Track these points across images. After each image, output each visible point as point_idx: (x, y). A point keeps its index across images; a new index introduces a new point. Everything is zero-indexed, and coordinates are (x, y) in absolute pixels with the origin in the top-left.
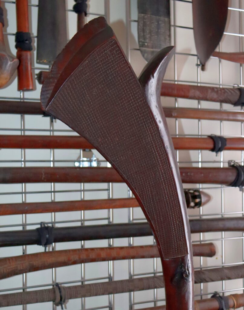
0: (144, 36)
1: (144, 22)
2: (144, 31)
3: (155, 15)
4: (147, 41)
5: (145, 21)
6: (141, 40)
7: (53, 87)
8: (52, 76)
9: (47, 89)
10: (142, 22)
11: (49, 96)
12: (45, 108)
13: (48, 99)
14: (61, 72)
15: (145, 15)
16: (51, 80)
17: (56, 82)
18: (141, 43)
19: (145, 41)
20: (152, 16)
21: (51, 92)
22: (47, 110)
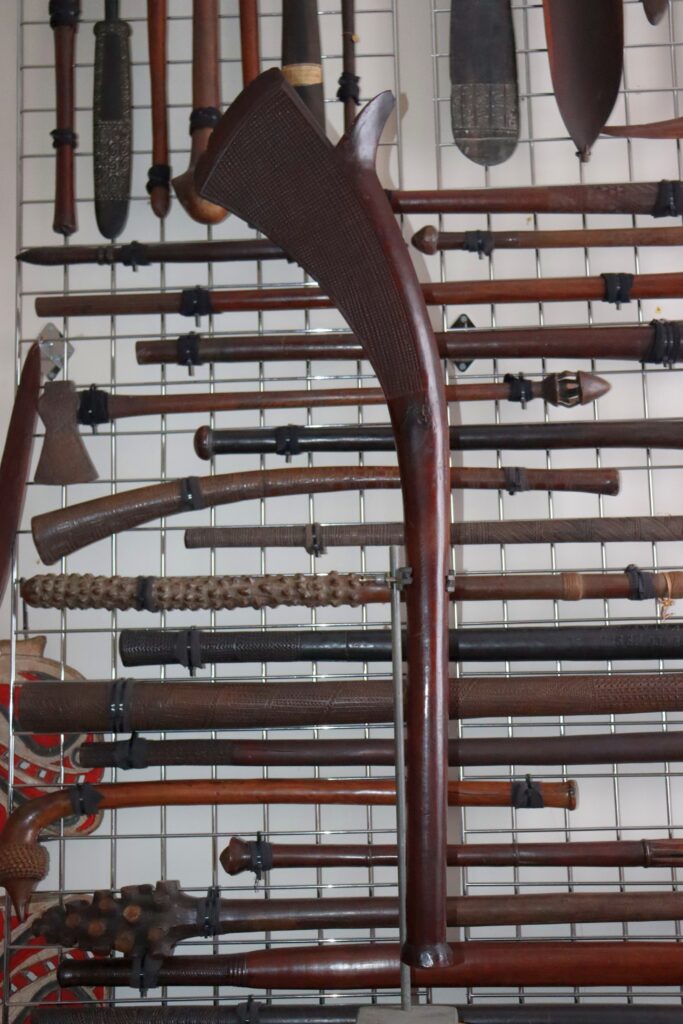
0: (462, 118)
1: (462, 97)
2: (462, 111)
4: (469, 126)
5: (463, 94)
6: (457, 126)
10: (459, 97)
15: (463, 85)
18: (456, 132)
19: (465, 127)
20: (478, 85)
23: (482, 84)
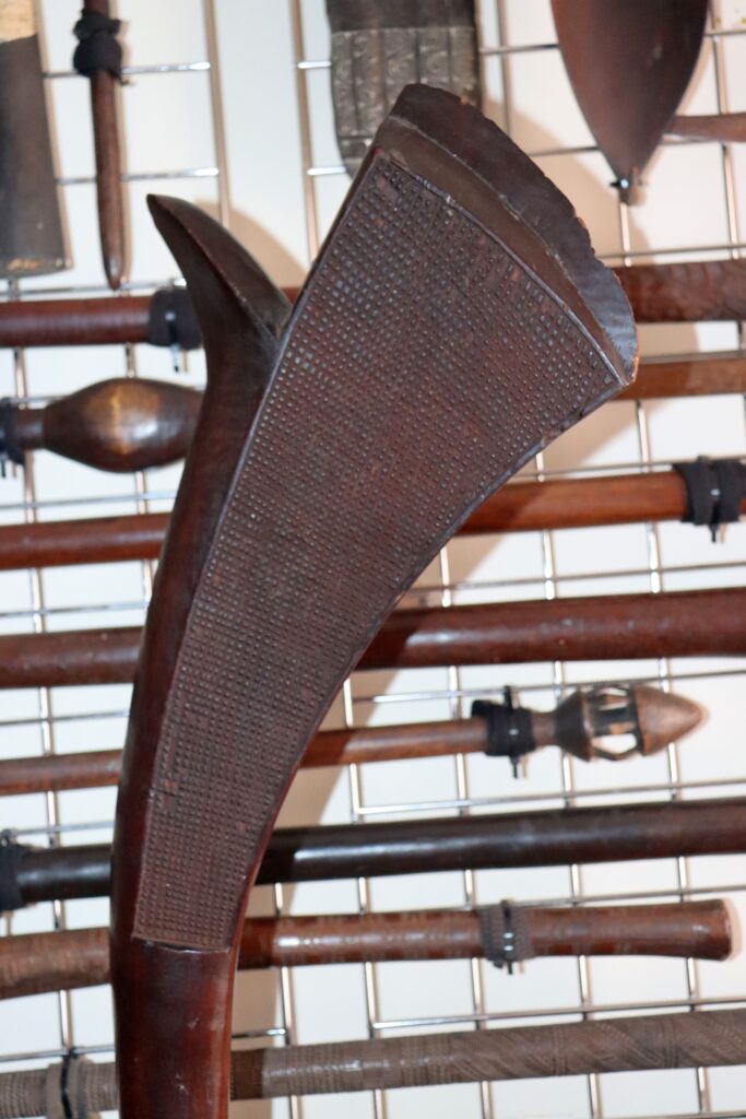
0: (357, 112)
1: (356, 62)
2: (355, 94)
3: (400, 26)
4: (373, 129)
5: (357, 54)
6: (345, 129)
10: (349, 62)
15: (355, 33)
18: (346, 143)
19: (363, 133)
20: (387, 31)
23: (396, 30)
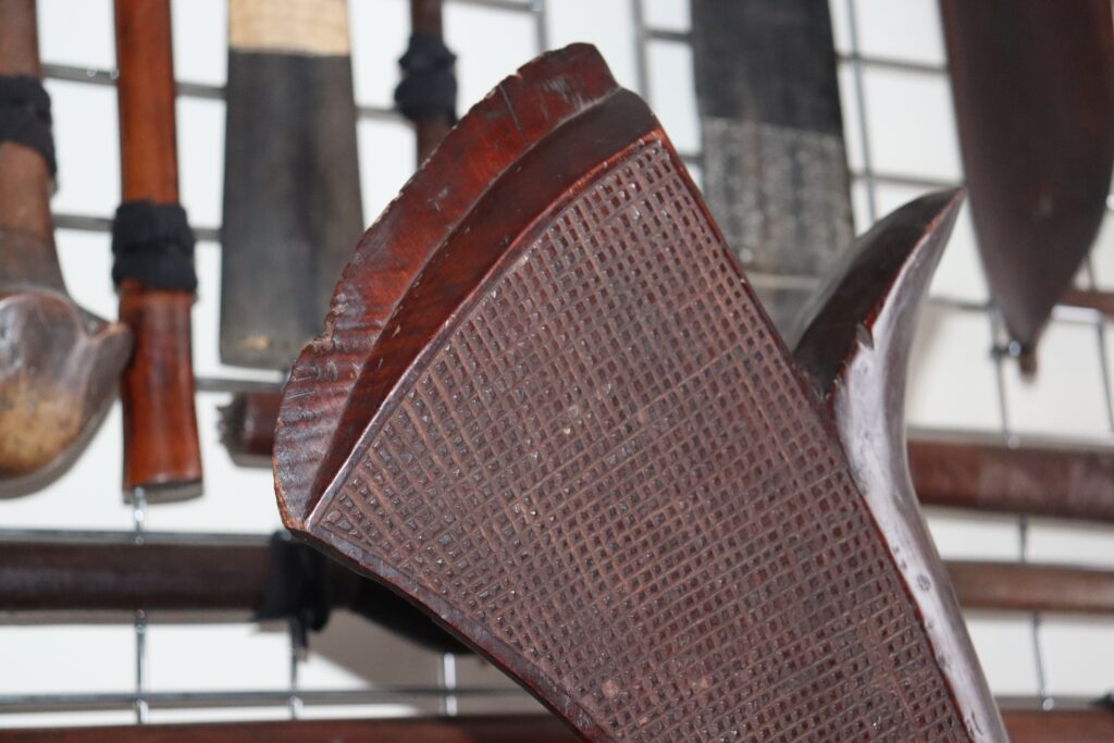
4: (752, 240)
7: (342, 403)
8: (337, 342)
9: (307, 413)
11: (321, 449)
12: (299, 519)
13: (315, 468)
14: (382, 323)
16: (331, 364)
17: (358, 374)
21: (330, 426)
22: (314, 526)
